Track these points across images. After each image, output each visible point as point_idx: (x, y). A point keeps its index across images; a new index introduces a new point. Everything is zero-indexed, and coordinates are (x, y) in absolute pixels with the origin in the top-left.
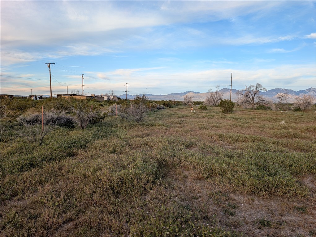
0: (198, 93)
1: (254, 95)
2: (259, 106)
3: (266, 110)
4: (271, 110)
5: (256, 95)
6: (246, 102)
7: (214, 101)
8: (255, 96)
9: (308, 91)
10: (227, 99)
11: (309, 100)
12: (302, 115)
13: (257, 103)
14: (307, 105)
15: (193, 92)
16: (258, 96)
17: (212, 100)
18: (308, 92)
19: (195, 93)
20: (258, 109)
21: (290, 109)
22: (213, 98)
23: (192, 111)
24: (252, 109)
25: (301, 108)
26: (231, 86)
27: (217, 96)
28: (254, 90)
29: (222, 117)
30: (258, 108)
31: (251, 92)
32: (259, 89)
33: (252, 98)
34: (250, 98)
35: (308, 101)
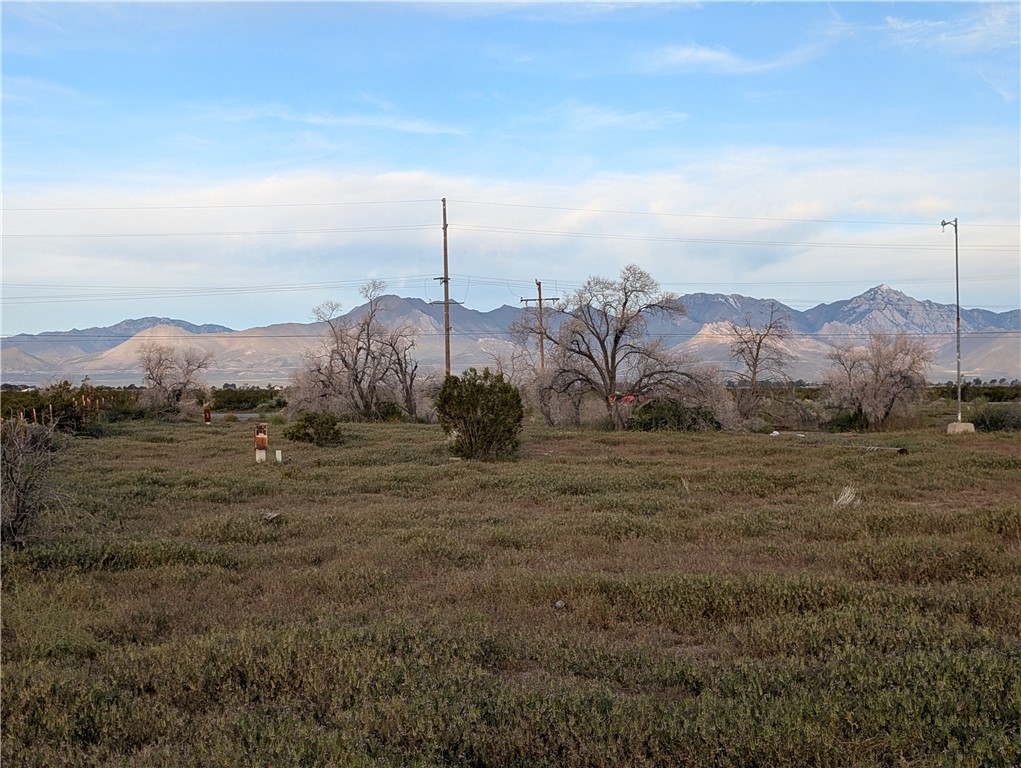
0: (211, 328)
1: (616, 341)
2: (648, 407)
3: (689, 428)
4: (719, 427)
5: (625, 340)
6: (568, 383)
7: (357, 381)
8: (621, 343)
9: (864, 307)
10: (480, 373)
11: (901, 363)
12: (902, 452)
13: (635, 390)
14: (894, 389)
15: (179, 323)
16: (637, 342)
17: (344, 377)
18: (863, 315)
19: (189, 327)
20: (646, 427)
21: (806, 422)
22: (349, 360)
23: (260, 455)
24: (609, 426)
25: (866, 408)
26: (446, 280)
27: (372, 348)
28: (612, 312)
29: (483, 487)
30: (646, 417)
31: (597, 321)
32: (643, 300)
33: (601, 356)
34: (591, 357)
35: (897, 366)
